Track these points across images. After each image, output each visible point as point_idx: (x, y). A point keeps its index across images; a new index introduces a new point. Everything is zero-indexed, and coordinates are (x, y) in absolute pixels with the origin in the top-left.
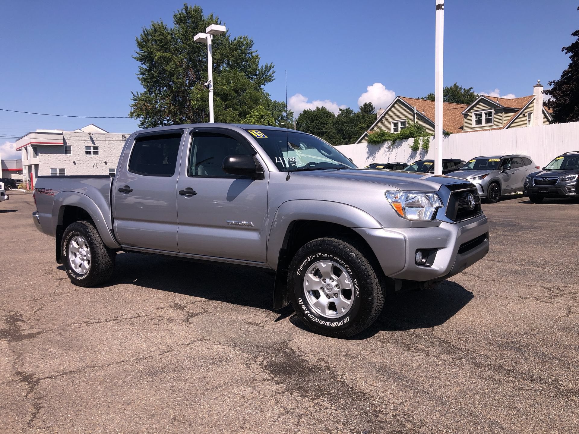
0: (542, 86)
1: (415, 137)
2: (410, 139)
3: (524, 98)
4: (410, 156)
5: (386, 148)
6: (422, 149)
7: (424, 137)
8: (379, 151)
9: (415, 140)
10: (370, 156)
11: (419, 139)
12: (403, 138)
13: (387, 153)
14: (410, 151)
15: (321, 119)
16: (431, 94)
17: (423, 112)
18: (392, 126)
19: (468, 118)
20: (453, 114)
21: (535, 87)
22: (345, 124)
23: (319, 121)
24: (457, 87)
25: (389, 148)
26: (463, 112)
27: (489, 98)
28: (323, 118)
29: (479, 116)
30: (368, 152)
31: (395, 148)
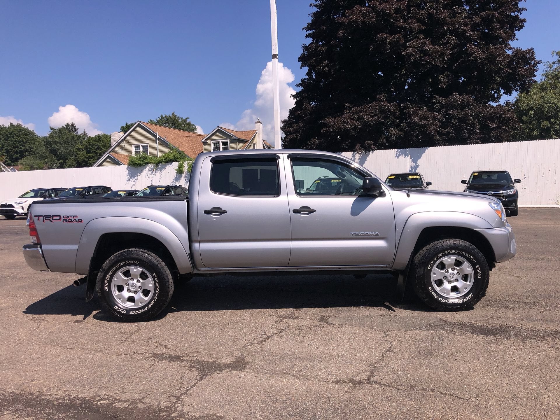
0: (261, 123)
1: (179, 161)
2: (173, 163)
3: (249, 131)
4: (175, 179)
5: (149, 170)
6: (186, 173)
7: (189, 162)
8: (142, 173)
9: (179, 164)
10: (131, 178)
11: (183, 163)
12: (167, 162)
13: (150, 175)
14: (174, 174)
15: (19, 136)
16: (151, 120)
17: (165, 138)
18: (134, 150)
19: (207, 146)
20: (190, 142)
21: (256, 123)
22: (58, 145)
23: (17, 139)
24: (175, 116)
25: (152, 170)
26: (203, 140)
27: (224, 129)
28: (21, 136)
29: (216, 144)
30: (128, 175)
31: (159, 171)
